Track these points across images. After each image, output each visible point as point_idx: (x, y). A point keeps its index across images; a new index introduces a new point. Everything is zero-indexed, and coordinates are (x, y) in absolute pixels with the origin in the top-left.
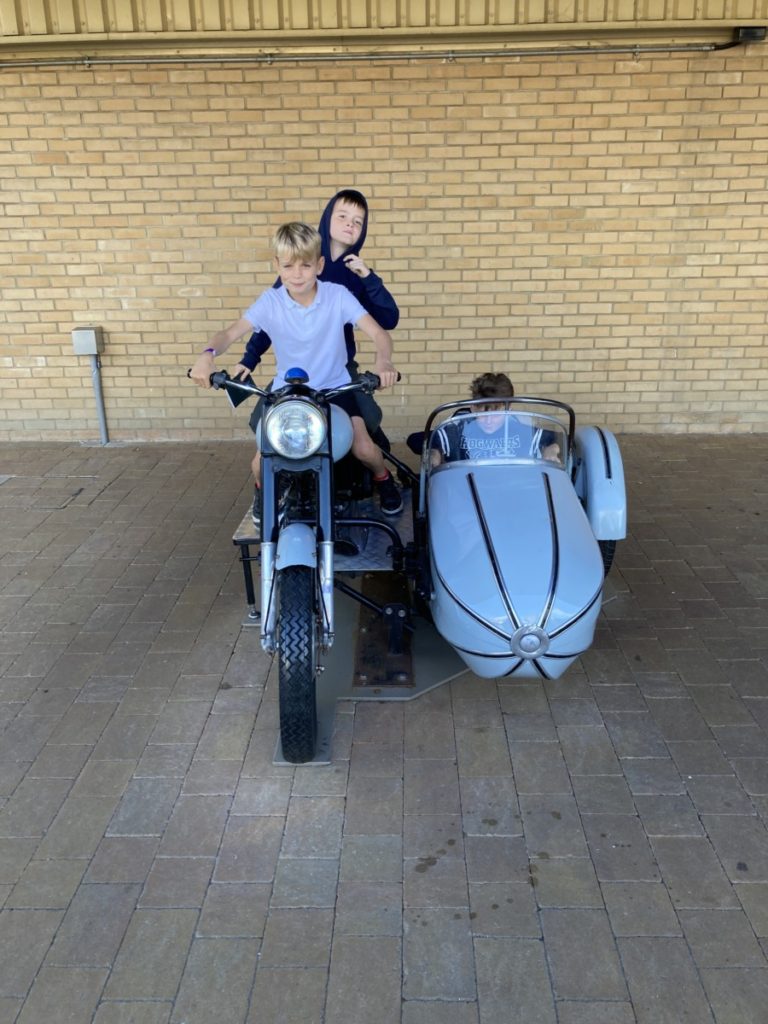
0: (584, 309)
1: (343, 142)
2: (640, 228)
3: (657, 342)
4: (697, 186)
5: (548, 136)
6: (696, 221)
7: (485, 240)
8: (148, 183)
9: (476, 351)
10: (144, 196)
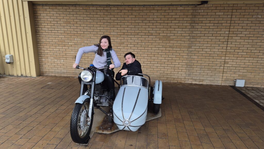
0: (170, 56)
1: (122, 21)
2: (182, 40)
3: (185, 64)
4: (194, 32)
5: (163, 22)
6: (194, 39)
7: (150, 41)
8: (85, 28)
9: (147, 63)
10: (84, 30)
